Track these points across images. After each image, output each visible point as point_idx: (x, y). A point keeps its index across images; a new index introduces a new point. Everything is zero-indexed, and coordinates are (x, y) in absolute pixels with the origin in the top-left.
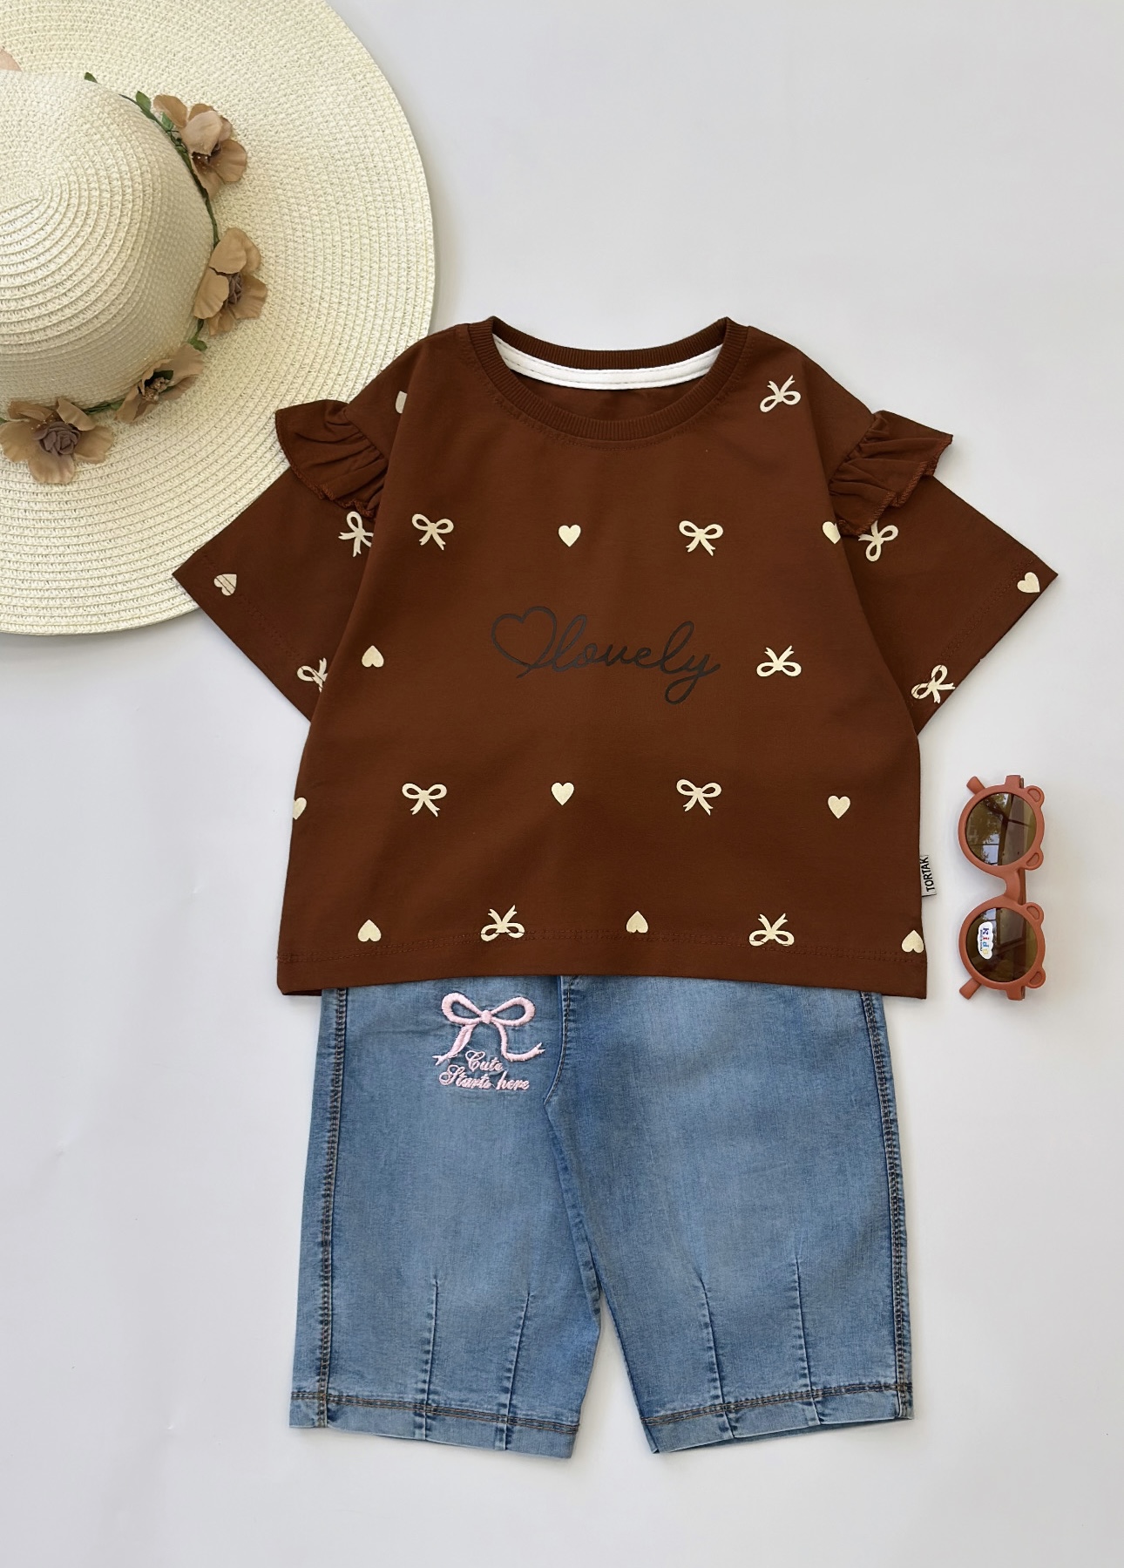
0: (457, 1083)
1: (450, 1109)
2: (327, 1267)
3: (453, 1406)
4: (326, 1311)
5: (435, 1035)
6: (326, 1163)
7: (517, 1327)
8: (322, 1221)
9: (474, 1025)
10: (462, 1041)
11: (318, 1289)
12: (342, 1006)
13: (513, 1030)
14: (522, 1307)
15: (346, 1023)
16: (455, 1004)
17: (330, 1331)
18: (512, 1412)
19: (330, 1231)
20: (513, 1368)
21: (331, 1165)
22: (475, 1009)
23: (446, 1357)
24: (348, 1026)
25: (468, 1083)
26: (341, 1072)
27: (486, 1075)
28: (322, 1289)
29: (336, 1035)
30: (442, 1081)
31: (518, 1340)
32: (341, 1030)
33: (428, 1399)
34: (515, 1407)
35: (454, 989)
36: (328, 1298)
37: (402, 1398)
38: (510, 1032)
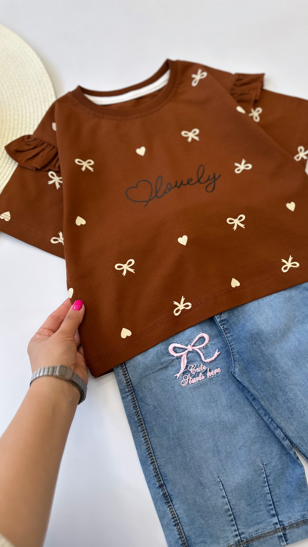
0: (190, 382)
1: (192, 396)
2: (166, 497)
3: (254, 536)
4: (175, 518)
5: (171, 366)
6: (146, 447)
7: (265, 482)
8: (155, 476)
9: (186, 354)
10: (184, 363)
11: (167, 510)
12: (125, 371)
13: (203, 349)
14: (263, 472)
15: (129, 378)
16: (175, 349)
17: (181, 528)
18: (282, 525)
19: (161, 479)
20: (272, 503)
21: (149, 447)
22: (184, 347)
23: (239, 513)
24: (131, 379)
25: (194, 381)
26: (136, 402)
27: (201, 373)
28: (169, 509)
29: (127, 386)
30: (183, 385)
31: (268, 488)
32: (128, 382)
33: (241, 538)
34: (282, 521)
35: (172, 342)
36: (174, 512)
37: (228, 544)
38: (203, 350)
